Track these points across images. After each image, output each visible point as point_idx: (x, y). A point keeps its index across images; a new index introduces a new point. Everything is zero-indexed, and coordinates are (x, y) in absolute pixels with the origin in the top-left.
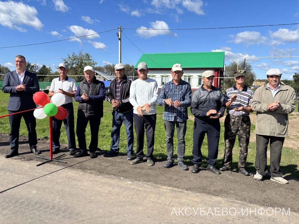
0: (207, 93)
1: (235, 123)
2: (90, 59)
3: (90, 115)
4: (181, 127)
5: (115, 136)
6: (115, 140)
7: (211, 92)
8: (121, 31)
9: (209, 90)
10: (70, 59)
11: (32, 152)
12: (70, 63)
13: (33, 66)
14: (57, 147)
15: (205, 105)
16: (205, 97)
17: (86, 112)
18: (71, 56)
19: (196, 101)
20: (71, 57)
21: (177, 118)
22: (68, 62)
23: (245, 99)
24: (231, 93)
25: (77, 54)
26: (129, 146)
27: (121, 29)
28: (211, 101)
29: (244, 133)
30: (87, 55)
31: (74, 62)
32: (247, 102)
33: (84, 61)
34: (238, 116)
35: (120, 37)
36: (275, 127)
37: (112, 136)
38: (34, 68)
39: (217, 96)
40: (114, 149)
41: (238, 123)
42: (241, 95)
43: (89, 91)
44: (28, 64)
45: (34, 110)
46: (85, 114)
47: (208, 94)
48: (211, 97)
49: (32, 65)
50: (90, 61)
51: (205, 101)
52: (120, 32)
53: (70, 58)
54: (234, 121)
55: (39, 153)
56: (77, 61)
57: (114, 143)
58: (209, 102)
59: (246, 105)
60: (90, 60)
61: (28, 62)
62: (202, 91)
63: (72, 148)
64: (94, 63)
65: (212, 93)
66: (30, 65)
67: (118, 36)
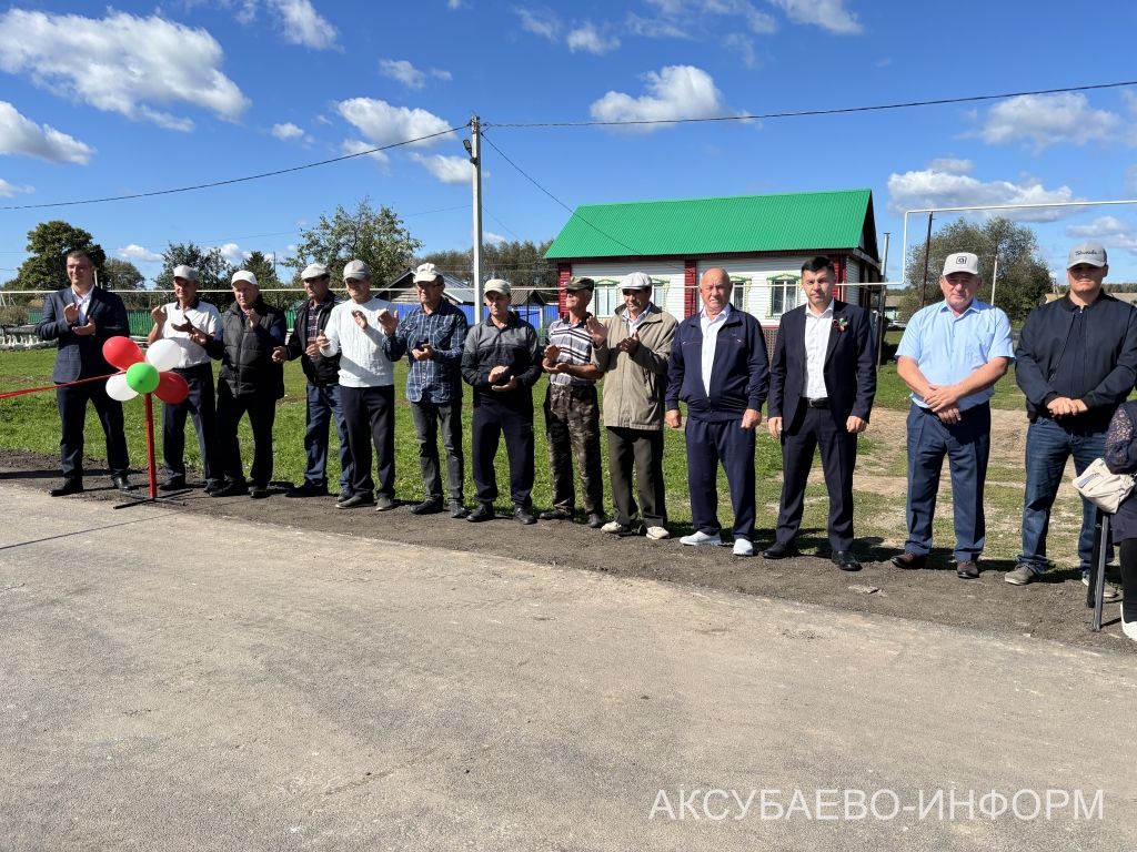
0: (496, 333)
1: (560, 404)
2: (399, 227)
3: (246, 391)
4: (445, 415)
5: (315, 448)
6: (314, 456)
7: (504, 330)
8: (479, 134)
9: (502, 325)
10: (329, 231)
11: (116, 487)
12: (327, 244)
13: (208, 259)
14: (177, 474)
15: (489, 359)
16: (489, 342)
17: (236, 385)
18: (329, 221)
19: (472, 351)
20: (332, 225)
21: (431, 396)
22: (322, 243)
23: (580, 347)
24: (556, 333)
25: (352, 212)
26: (344, 470)
27: (478, 126)
28: (504, 352)
29: (577, 426)
30: (388, 216)
31: (342, 241)
32: (585, 354)
33: (376, 237)
34: (564, 388)
35: (475, 155)
36: (629, 406)
37: (308, 446)
38: (213, 265)
39: (519, 340)
40: (311, 477)
41: (564, 403)
42: (573, 337)
43: (242, 335)
44: (192, 252)
45: (108, 378)
46: (233, 390)
47: (499, 335)
48: (504, 342)
49: (205, 253)
50: (396, 237)
51: (489, 352)
52: (475, 136)
53: (328, 227)
54: (557, 400)
55: (131, 489)
56: (353, 238)
57: (311, 463)
58: (499, 351)
59: (582, 362)
60: (396, 231)
61: (191, 246)
62: (485, 328)
63: (214, 477)
64: (411, 242)
65: (508, 333)
66: (197, 257)
67: (469, 149)
